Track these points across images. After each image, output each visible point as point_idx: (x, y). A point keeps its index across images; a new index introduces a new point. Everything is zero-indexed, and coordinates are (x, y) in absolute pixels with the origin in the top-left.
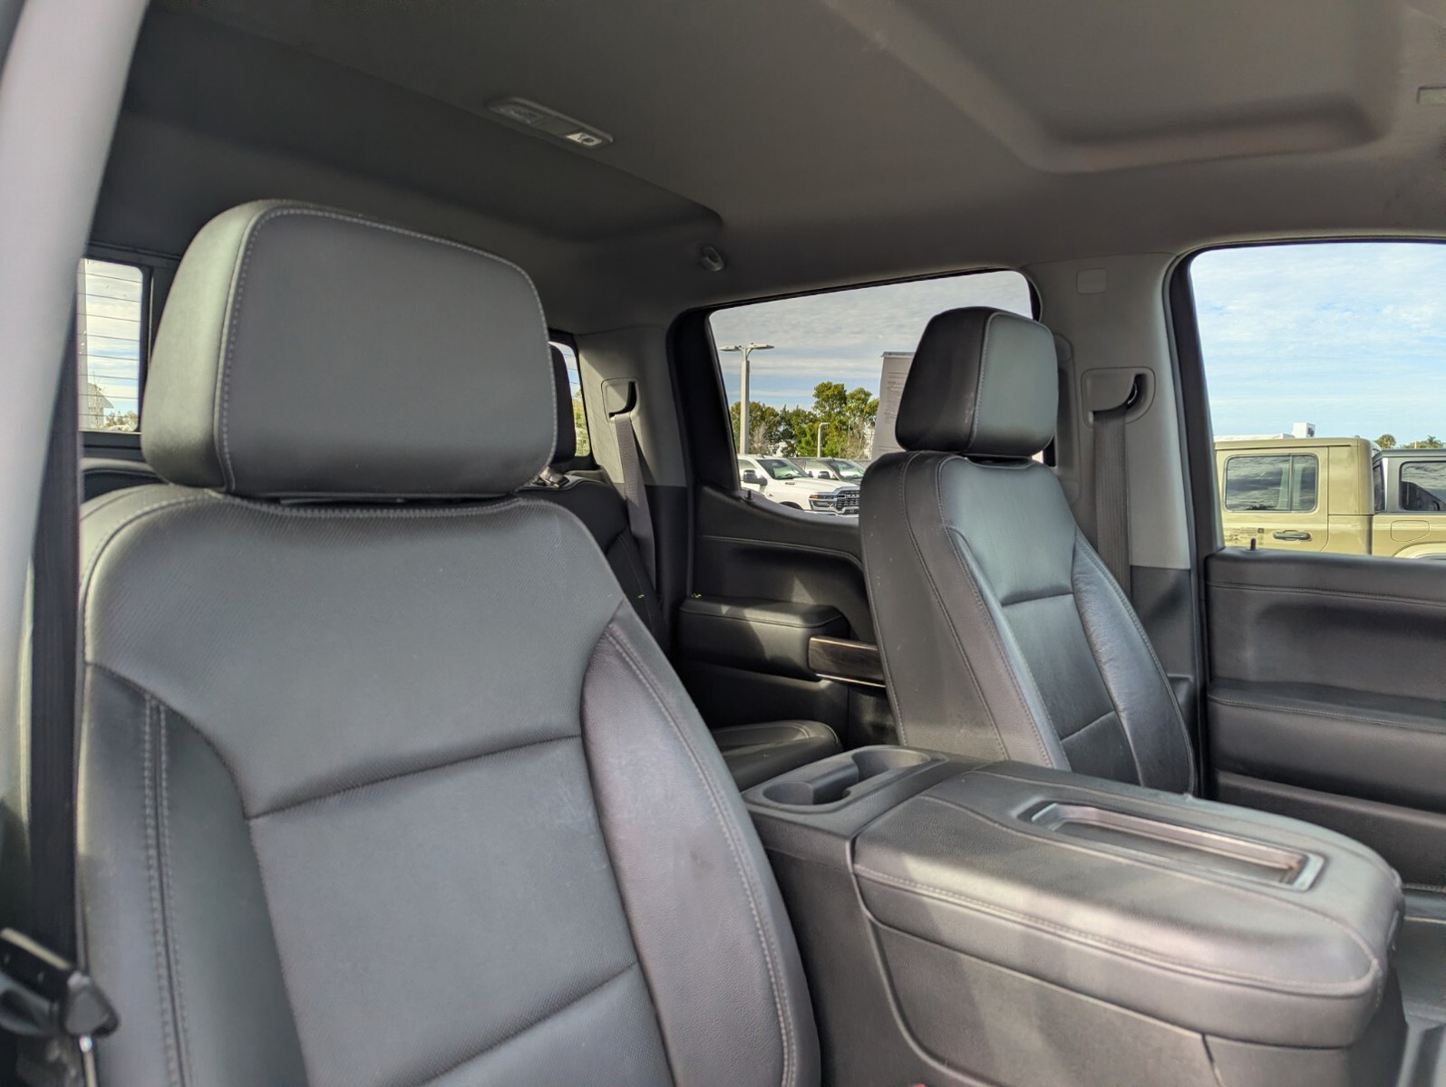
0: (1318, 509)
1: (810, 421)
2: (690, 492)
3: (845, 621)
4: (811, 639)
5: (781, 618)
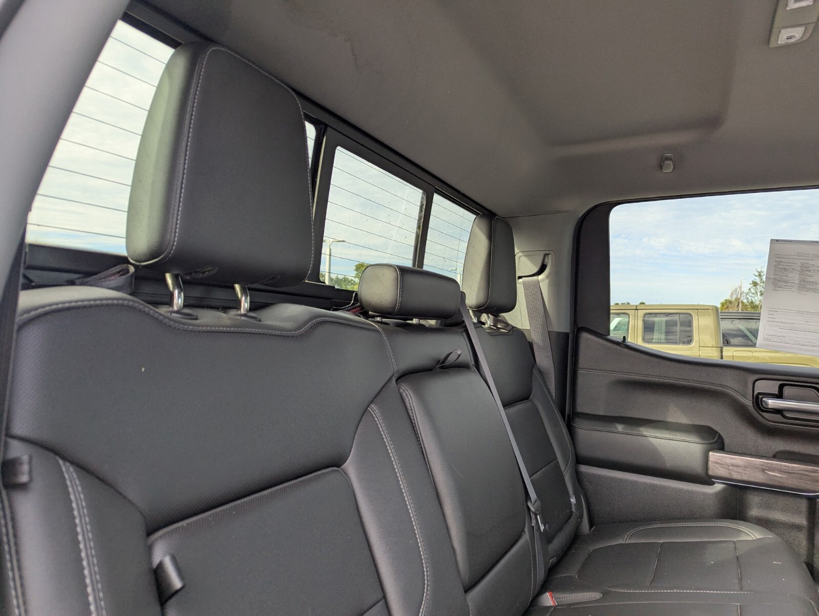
0: (693, 344)
1: (352, 284)
2: (571, 336)
3: (720, 437)
4: (710, 453)
5: (679, 436)
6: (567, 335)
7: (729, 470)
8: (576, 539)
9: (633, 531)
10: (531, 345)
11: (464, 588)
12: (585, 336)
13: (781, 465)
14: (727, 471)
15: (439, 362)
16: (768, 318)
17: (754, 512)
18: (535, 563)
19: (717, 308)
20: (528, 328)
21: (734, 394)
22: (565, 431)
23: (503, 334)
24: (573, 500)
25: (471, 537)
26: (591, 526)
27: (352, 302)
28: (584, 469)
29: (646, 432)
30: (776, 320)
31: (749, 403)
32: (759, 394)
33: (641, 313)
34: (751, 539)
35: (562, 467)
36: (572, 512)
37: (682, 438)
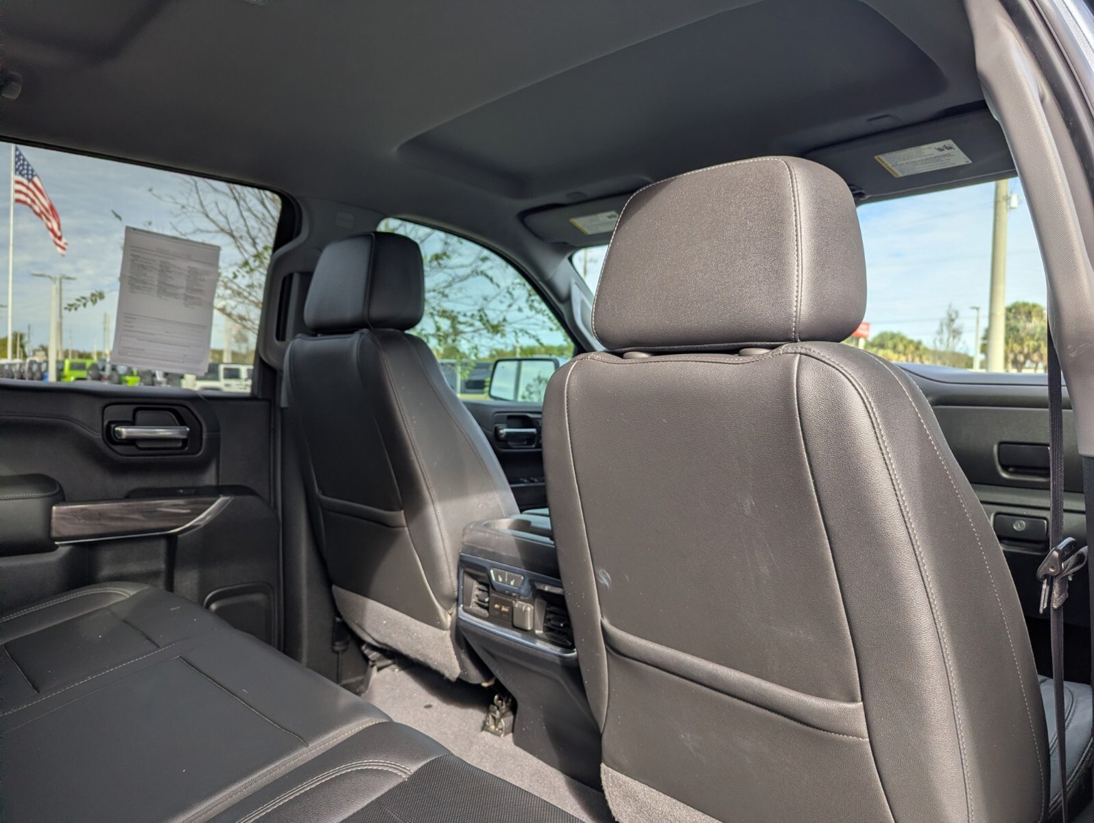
3: (61, 487)
4: (53, 507)
5: (9, 493)
14: (76, 527)
16: (125, 326)
17: (106, 571)
21: (78, 427)
30: (133, 329)
32: (110, 423)
37: (14, 496)
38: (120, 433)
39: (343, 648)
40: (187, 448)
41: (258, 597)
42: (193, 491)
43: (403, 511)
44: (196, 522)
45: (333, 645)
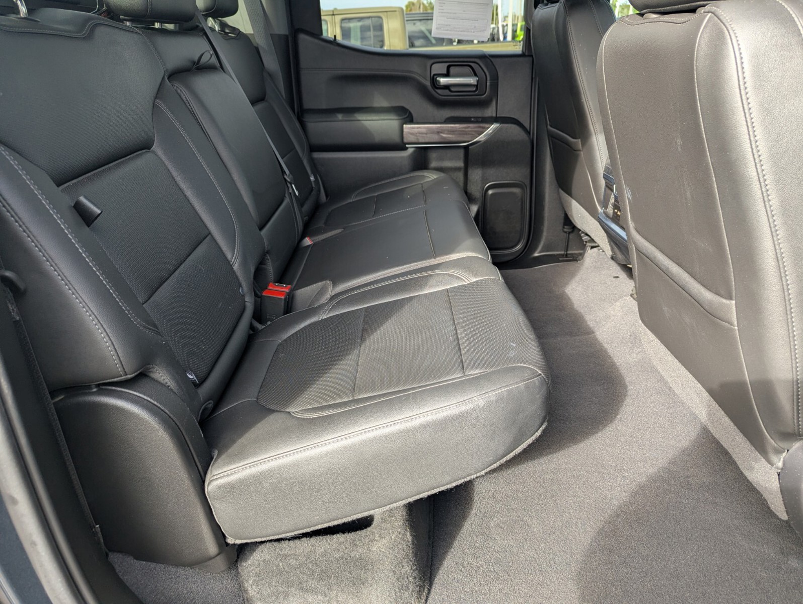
2: (290, 39)
3: (410, 113)
4: (404, 126)
5: (383, 116)
6: (286, 37)
7: (416, 136)
8: (317, 207)
9: (357, 192)
10: (257, 50)
11: (259, 228)
12: (302, 37)
13: (448, 127)
14: (416, 137)
15: (194, 63)
16: (439, 9)
17: (433, 164)
18: (296, 219)
19: (402, 9)
20: (252, 32)
21: (418, 77)
22: (298, 125)
23: (232, 38)
24: (312, 178)
25: (255, 194)
26: (327, 197)
27: (97, 6)
28: (317, 155)
29: (360, 117)
30: (444, 11)
31: (428, 83)
32: (434, 75)
33: (338, 18)
34: (431, 179)
35: (301, 154)
36: (312, 187)
37: (385, 118)
38: (439, 82)
39: (570, 230)
40: (477, 92)
41: (516, 190)
42: (480, 120)
43: (580, 140)
44: (480, 138)
45: (564, 228)
